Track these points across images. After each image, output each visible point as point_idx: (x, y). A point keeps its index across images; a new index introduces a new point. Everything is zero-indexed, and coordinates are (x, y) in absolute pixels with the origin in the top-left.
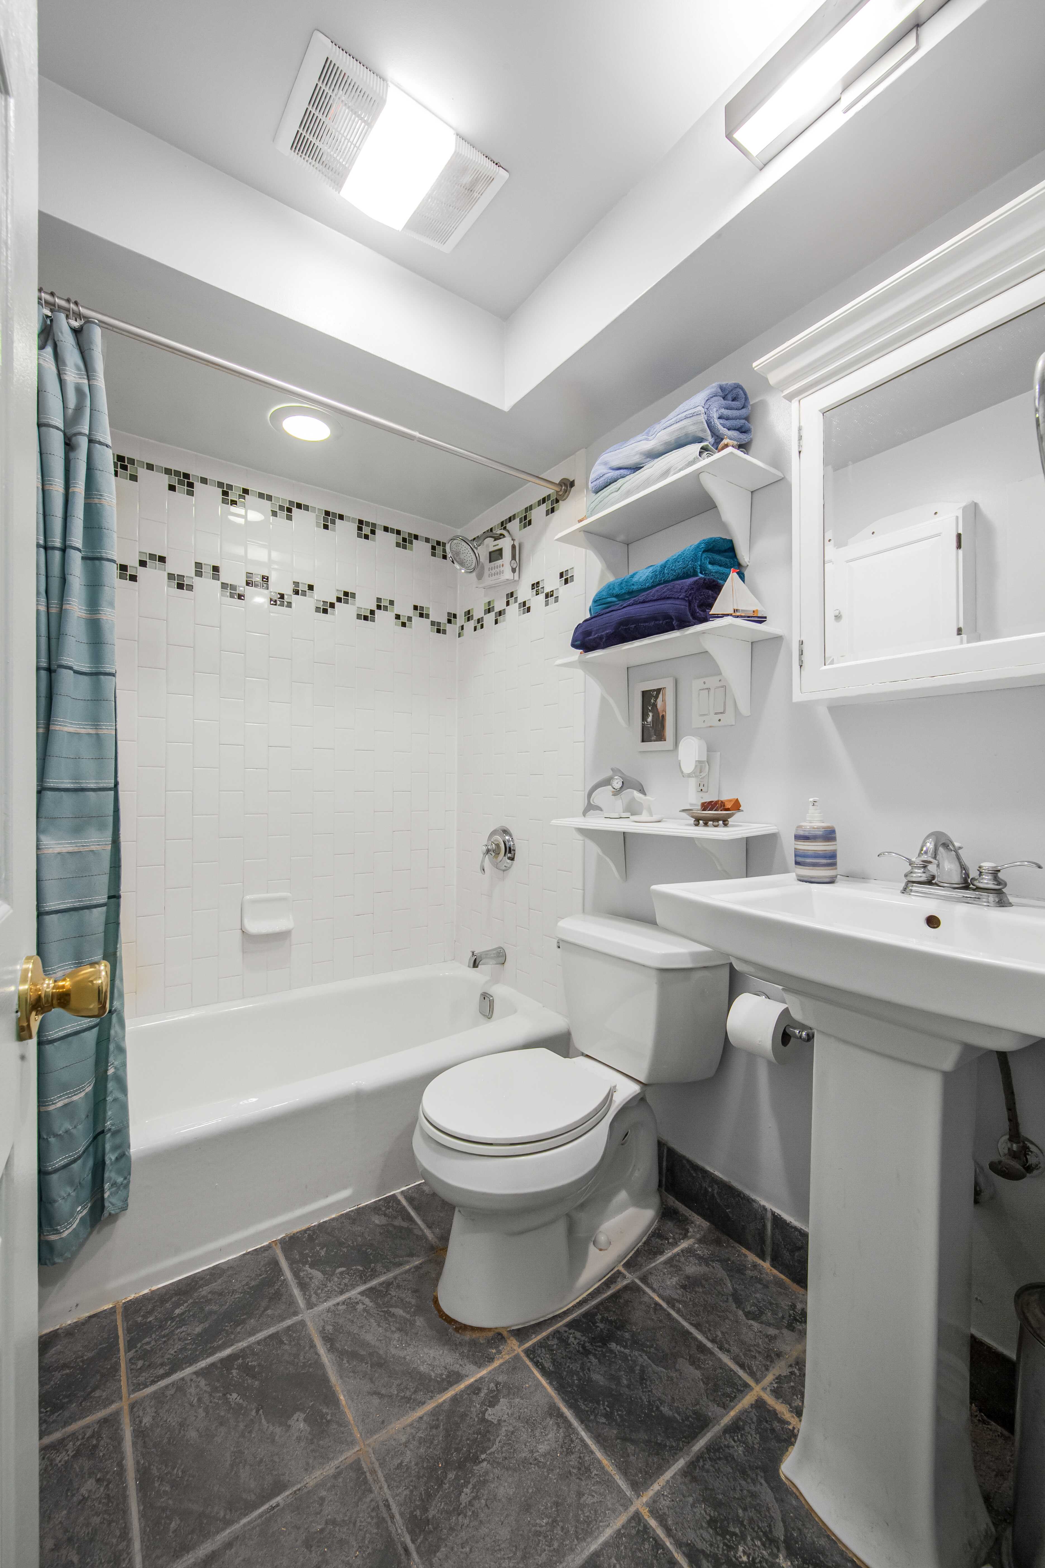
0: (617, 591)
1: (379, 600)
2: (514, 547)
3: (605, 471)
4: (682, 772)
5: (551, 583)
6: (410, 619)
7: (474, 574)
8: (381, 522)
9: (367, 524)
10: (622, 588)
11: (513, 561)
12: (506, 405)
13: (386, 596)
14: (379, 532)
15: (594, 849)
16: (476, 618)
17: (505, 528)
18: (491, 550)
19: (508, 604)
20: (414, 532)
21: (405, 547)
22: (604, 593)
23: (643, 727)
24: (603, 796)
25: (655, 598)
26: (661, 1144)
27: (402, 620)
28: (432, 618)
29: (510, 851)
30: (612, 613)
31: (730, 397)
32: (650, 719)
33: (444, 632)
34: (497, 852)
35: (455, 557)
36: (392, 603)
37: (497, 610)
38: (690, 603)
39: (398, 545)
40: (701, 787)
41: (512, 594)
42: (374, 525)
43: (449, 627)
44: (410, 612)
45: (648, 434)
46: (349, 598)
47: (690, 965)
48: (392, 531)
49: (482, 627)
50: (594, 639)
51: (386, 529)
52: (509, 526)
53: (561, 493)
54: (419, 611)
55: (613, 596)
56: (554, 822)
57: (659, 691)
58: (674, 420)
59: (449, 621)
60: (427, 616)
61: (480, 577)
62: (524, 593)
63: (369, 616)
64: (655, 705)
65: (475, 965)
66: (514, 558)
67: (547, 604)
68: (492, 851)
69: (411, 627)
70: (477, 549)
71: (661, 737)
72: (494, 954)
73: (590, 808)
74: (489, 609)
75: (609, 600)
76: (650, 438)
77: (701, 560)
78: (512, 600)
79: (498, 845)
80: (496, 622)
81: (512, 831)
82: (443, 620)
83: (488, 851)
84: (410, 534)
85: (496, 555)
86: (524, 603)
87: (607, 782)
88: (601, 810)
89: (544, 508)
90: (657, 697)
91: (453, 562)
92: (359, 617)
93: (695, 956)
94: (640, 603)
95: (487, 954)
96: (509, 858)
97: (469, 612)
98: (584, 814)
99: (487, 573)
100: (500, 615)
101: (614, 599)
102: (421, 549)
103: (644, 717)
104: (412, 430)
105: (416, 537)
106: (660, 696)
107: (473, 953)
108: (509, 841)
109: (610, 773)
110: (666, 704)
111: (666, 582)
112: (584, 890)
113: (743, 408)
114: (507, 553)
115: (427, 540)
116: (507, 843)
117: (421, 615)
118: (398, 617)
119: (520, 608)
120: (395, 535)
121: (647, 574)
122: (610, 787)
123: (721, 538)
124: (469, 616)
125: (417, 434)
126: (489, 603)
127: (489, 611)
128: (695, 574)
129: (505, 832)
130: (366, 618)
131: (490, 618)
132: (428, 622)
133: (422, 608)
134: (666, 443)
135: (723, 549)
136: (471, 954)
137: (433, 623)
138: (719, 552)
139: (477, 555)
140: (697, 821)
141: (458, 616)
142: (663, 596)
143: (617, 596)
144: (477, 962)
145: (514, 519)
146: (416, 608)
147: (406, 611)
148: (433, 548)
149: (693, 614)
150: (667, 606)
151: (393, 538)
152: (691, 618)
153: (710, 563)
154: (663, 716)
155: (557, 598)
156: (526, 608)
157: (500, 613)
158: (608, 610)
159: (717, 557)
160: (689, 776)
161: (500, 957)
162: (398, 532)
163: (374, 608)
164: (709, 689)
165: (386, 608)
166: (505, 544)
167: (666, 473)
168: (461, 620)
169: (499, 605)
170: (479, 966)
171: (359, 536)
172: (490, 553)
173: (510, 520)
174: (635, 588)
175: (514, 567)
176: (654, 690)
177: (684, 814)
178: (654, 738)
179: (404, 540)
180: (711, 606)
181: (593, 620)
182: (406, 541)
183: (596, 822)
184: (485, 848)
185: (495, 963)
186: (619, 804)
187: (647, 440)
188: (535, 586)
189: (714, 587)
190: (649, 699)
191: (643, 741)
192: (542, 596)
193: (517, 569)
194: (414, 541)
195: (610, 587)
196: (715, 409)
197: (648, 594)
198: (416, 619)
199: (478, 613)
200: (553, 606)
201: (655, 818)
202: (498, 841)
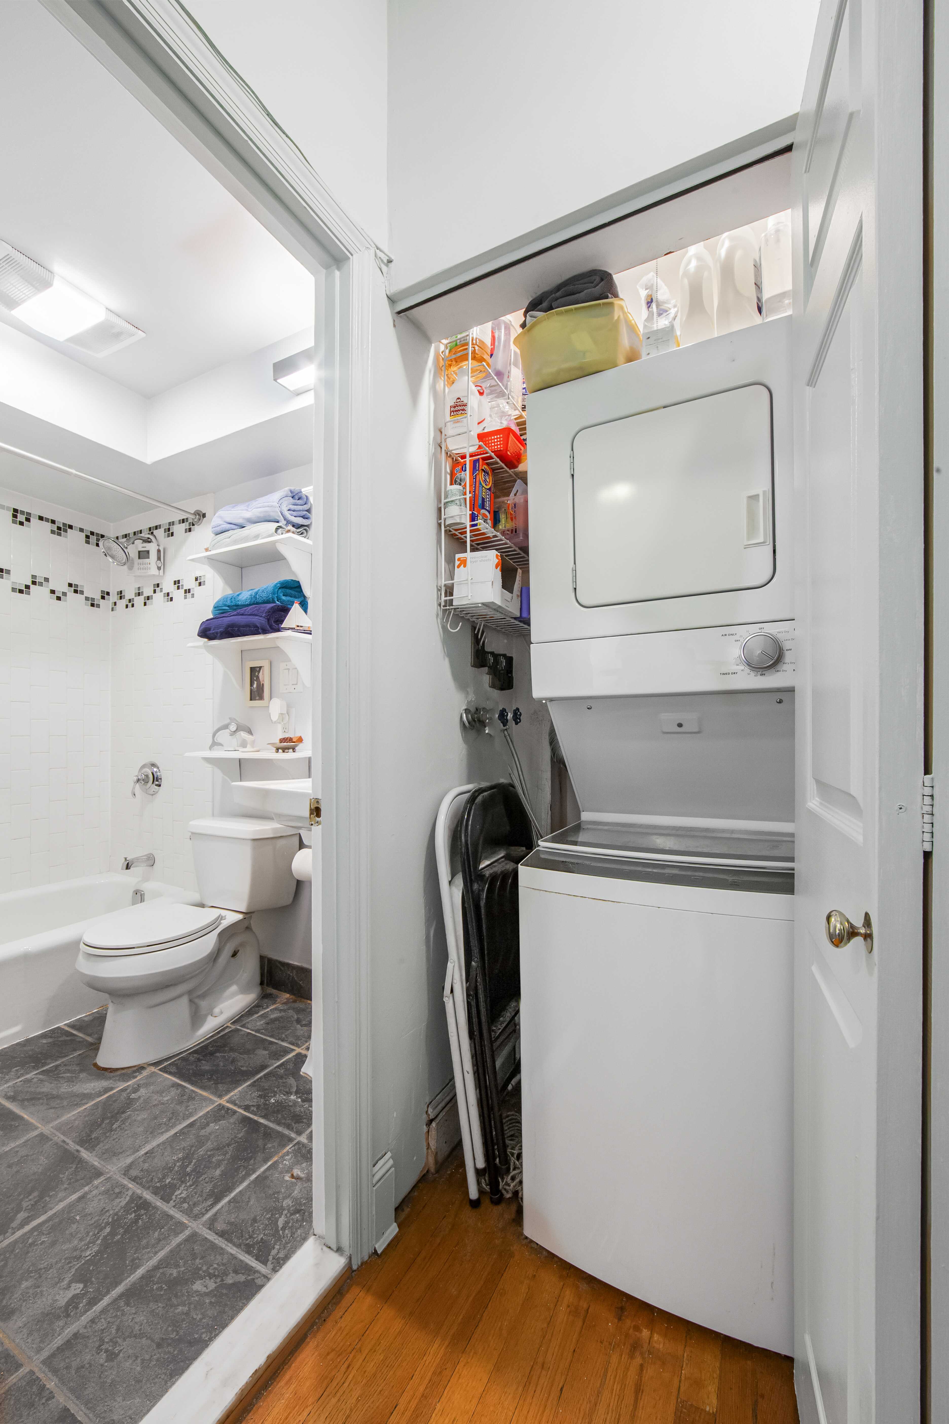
0: (228, 603)
1: (34, 577)
2: (159, 551)
3: (221, 523)
4: (272, 720)
5: (189, 583)
6: (65, 594)
7: (125, 567)
8: (36, 512)
9: (22, 513)
10: (232, 602)
11: (159, 561)
12: (149, 460)
13: (41, 576)
14: (34, 521)
15: (219, 774)
16: (127, 597)
17: (152, 533)
18: (140, 550)
19: (155, 592)
20: (68, 523)
21: (59, 534)
22: (221, 603)
23: (251, 691)
24: (224, 736)
25: (249, 614)
26: (262, 958)
27: (57, 594)
28: (86, 594)
29: (156, 780)
30: (224, 618)
31: (297, 497)
32: (255, 686)
33: (98, 606)
34: (146, 781)
35: (108, 551)
36: (47, 580)
37: (146, 594)
38: (268, 620)
39: (53, 532)
40: (285, 730)
41: (158, 585)
42: (29, 514)
43: (102, 602)
44: (66, 589)
45: (248, 506)
46: (4, 574)
47: (271, 836)
48: (47, 520)
49: (133, 606)
50: (213, 633)
51: (41, 518)
52: (155, 532)
53: (195, 520)
54: (73, 588)
55: (226, 605)
56: (187, 754)
57: (260, 668)
58: (262, 504)
59: (103, 598)
60: (82, 592)
61: (131, 568)
62: (168, 586)
63: (24, 589)
64: (258, 677)
65: (128, 867)
66: (159, 559)
67: (185, 598)
68: (142, 781)
69: (66, 601)
70: (126, 548)
71: (261, 698)
72: (144, 859)
73: (214, 744)
74: (139, 593)
75: (224, 608)
76: (250, 510)
77: (277, 593)
78: (158, 589)
79: (147, 776)
80: (145, 604)
81: (159, 765)
82: (97, 596)
83: (138, 780)
84: (64, 524)
85: (143, 555)
86: (168, 594)
87: (226, 727)
88: (222, 746)
89: (185, 526)
90: (259, 672)
91: (105, 555)
92: (14, 590)
93: (275, 830)
94: (241, 615)
95: (138, 859)
96: (157, 785)
97: (121, 592)
98: (210, 748)
99: (136, 566)
100: (148, 599)
101: (227, 608)
102: (74, 537)
103: (251, 685)
104: (69, 468)
105: (71, 527)
106: (261, 671)
107: (126, 859)
108: (156, 772)
109: (227, 721)
110: (264, 676)
111: (257, 603)
112: (213, 802)
113: (305, 504)
114: (153, 555)
115: (81, 530)
116: (155, 774)
117: (76, 591)
118: (53, 592)
119: (164, 597)
120: (50, 524)
121: (247, 596)
122: (227, 730)
123: (292, 580)
124: (121, 595)
125: (74, 471)
126: (139, 588)
127: (139, 594)
128: (274, 602)
129: (153, 765)
130: (21, 591)
131: (140, 600)
132: (83, 597)
133: (76, 586)
134: (258, 517)
135: (293, 586)
136: (124, 860)
137: (87, 599)
138: (291, 588)
139: (127, 554)
140: (278, 749)
141: (110, 594)
142: (253, 613)
143: (228, 606)
144: (130, 865)
145: (160, 528)
146: (70, 585)
147: (61, 587)
148: (87, 537)
149: (271, 626)
150: (255, 620)
151: (48, 526)
152: (269, 629)
153: (283, 595)
154: (263, 684)
155: (193, 595)
156: (170, 598)
157: (148, 598)
158: (223, 615)
159: (288, 591)
160: (275, 722)
161: (151, 861)
162: (53, 522)
163: (29, 583)
164: (289, 669)
165: (41, 584)
166: (152, 548)
167: (257, 537)
168: (113, 597)
169: (148, 591)
170: (131, 868)
171: (14, 522)
172: (139, 552)
173: (156, 528)
174: (240, 603)
175: (159, 566)
176: (258, 667)
177: (270, 746)
178: (257, 698)
179: (59, 528)
180: (282, 622)
181: (214, 620)
182: (61, 529)
183: (218, 753)
184: (135, 778)
185: (146, 865)
186: (234, 741)
187: (247, 510)
188: (177, 582)
189: (284, 610)
190: (254, 672)
191: (251, 700)
192: (182, 591)
193: (162, 568)
194: (69, 530)
195: (225, 599)
196: (285, 506)
197: (245, 610)
198: (71, 594)
199: (129, 594)
200: (189, 600)
201: (255, 749)
202: (147, 772)
